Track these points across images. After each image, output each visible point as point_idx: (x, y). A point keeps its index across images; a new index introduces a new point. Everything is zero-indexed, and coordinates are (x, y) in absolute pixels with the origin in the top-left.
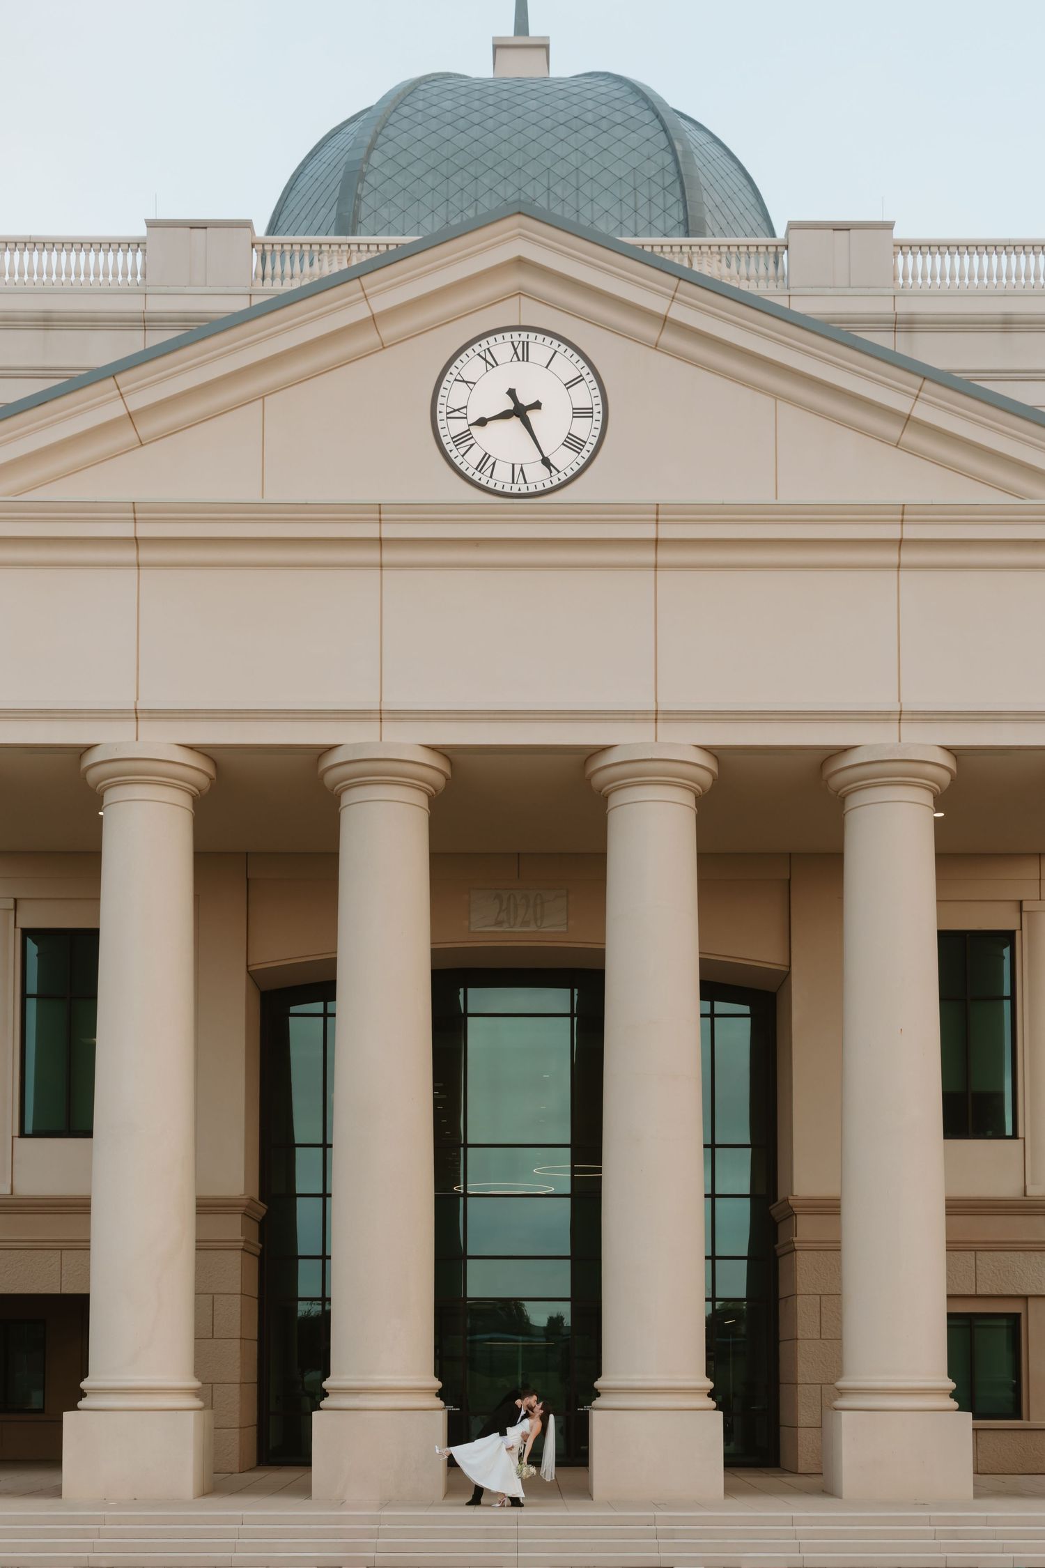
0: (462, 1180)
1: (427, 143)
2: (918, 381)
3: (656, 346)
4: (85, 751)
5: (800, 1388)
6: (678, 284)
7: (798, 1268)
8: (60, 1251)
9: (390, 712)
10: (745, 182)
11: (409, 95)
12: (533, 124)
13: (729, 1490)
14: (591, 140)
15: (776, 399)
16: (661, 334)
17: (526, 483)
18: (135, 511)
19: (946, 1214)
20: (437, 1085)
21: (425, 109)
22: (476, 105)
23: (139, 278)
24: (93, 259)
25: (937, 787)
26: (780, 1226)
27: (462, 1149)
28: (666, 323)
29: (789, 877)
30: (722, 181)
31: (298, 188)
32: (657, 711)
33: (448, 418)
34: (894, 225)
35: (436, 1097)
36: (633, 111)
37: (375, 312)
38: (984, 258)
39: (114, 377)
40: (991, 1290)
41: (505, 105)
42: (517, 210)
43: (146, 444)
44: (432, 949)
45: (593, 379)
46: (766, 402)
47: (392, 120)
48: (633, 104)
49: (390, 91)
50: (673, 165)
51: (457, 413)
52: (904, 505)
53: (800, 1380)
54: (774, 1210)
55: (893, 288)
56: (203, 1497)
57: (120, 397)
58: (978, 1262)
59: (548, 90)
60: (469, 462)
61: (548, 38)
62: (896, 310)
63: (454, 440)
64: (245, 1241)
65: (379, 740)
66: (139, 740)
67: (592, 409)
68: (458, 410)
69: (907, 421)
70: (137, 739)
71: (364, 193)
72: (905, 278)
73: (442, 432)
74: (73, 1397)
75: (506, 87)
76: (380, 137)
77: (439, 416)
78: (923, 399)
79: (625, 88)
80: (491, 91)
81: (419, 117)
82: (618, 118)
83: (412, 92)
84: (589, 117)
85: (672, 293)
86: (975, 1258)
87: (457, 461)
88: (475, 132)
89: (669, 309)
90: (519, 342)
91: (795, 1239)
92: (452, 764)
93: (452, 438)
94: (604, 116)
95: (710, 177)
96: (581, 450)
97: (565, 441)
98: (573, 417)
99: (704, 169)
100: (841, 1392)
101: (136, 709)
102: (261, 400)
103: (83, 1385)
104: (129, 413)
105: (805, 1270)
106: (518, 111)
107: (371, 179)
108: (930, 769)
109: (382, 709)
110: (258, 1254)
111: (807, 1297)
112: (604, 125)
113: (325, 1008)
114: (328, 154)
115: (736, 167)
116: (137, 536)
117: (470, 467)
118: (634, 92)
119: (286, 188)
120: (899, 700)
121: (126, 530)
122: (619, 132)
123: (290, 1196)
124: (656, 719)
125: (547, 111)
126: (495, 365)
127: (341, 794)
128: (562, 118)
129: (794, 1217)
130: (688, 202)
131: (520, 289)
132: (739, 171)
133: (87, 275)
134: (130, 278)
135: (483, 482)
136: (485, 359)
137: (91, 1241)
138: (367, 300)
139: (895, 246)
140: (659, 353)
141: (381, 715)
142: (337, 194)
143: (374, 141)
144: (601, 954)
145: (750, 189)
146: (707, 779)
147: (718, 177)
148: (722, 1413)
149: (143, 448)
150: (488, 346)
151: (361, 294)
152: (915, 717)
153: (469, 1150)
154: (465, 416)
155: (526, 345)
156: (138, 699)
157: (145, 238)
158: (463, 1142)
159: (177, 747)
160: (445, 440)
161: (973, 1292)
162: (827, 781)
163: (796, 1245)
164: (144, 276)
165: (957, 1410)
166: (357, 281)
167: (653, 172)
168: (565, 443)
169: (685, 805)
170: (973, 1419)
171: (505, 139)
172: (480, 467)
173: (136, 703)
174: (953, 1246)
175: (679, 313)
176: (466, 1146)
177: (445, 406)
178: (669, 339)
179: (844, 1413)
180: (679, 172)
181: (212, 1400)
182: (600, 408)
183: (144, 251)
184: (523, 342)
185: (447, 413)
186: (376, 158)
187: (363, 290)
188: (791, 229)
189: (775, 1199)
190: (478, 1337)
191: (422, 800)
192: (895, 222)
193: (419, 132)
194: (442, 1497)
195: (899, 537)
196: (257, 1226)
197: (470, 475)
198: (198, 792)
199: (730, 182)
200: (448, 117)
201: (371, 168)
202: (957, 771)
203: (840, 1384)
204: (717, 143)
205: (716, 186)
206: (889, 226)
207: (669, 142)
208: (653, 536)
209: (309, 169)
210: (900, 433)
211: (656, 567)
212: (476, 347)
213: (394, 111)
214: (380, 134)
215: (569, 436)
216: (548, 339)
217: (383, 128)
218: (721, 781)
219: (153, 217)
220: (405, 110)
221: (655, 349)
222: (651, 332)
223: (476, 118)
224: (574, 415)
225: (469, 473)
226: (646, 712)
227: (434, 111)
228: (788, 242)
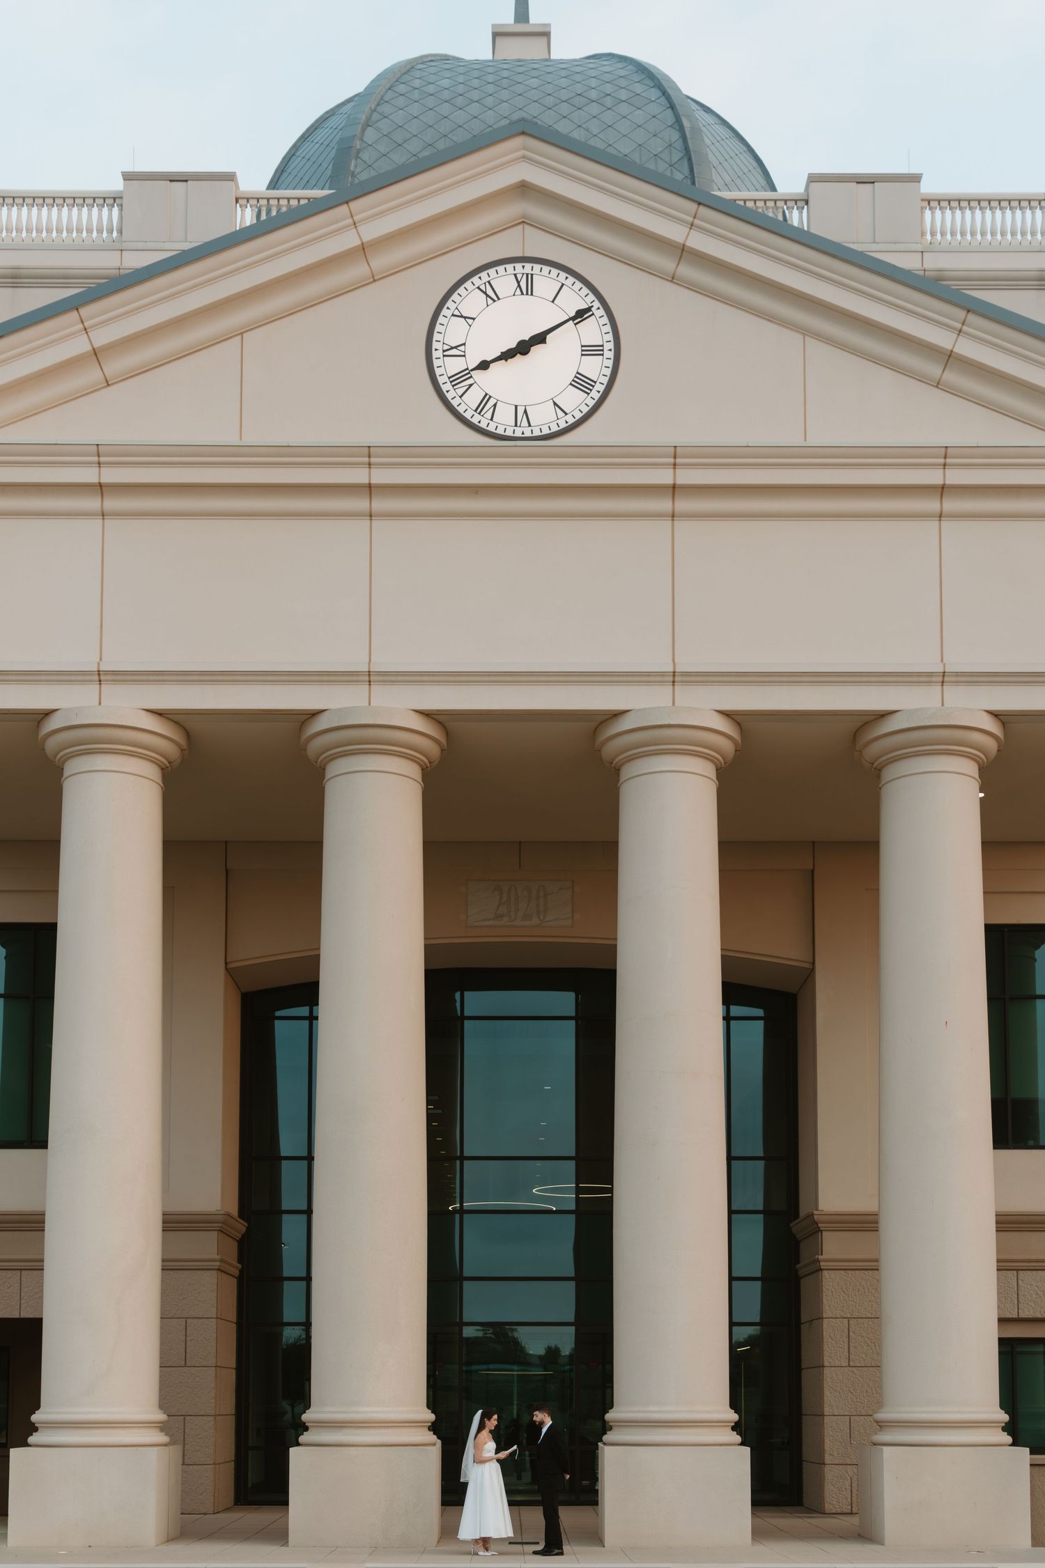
0: (458, 1195)
1: (425, 121)
2: (961, 314)
3: (673, 278)
4: (43, 717)
5: (827, 1419)
6: (697, 211)
7: (824, 1288)
8: (19, 1271)
9: (380, 673)
10: (755, 164)
11: (405, 73)
12: (534, 101)
13: (758, 1534)
14: (594, 117)
15: (804, 335)
16: (678, 265)
17: (530, 425)
18: (99, 454)
19: (997, 1231)
20: (431, 1098)
21: (421, 87)
22: (475, 83)
23: (115, 234)
24: (66, 215)
25: (983, 756)
26: (802, 1244)
27: (458, 1162)
28: (684, 253)
29: (812, 868)
30: (731, 161)
31: (289, 171)
32: (674, 672)
33: (444, 356)
34: (921, 177)
35: (429, 1111)
36: (638, 88)
37: (365, 240)
38: (1017, 214)
39: (77, 309)
40: (1035, 1313)
41: (505, 83)
42: (521, 131)
43: (113, 384)
44: (425, 946)
45: (604, 314)
46: (795, 338)
47: (386, 98)
48: (638, 82)
49: (385, 70)
50: (680, 142)
51: (456, 350)
52: (946, 447)
53: (827, 1410)
54: (795, 1227)
55: (921, 243)
56: (166, 1544)
57: (84, 332)
58: (1020, 1282)
59: (549, 70)
60: (468, 403)
61: (549, 25)
62: (925, 266)
63: (451, 380)
64: (221, 1261)
65: (367, 704)
66: (102, 704)
67: (602, 346)
68: (456, 347)
69: (949, 358)
70: (100, 704)
71: (358, 170)
72: (933, 234)
73: (438, 372)
74: (22, 1432)
75: (505, 66)
76: (375, 114)
77: (435, 354)
78: (966, 334)
79: (630, 67)
80: (490, 70)
81: (416, 95)
82: (623, 95)
83: (408, 71)
84: (593, 95)
85: (691, 219)
86: (1017, 1278)
87: (455, 403)
88: (474, 109)
89: (687, 237)
90: (523, 274)
91: (820, 1257)
92: (447, 733)
93: (449, 378)
94: (608, 93)
95: (718, 155)
96: (591, 390)
97: (573, 380)
98: (582, 355)
99: (712, 147)
100: (882, 1425)
101: (99, 671)
102: (239, 337)
103: (34, 1418)
104: (94, 349)
105: (832, 1291)
106: (519, 88)
107: (365, 156)
108: (976, 737)
109: (371, 670)
110: (237, 1275)
111: (834, 1320)
112: (608, 102)
113: (311, 1011)
114: (321, 135)
115: (745, 149)
116: (101, 481)
117: (469, 409)
118: (639, 70)
119: (276, 170)
120: (942, 661)
121: (89, 475)
122: (624, 109)
123: (276, 1212)
124: (674, 682)
125: (549, 88)
126: (496, 299)
127: (326, 764)
128: (564, 95)
129: (820, 1234)
130: (696, 179)
131: (523, 217)
132: (748, 153)
133: (59, 231)
134: (105, 234)
135: (483, 425)
136: (485, 293)
137: (45, 1260)
138: (356, 227)
139: (922, 200)
140: (675, 286)
141: (369, 678)
142: (329, 172)
143: (369, 119)
144: (611, 951)
145: (759, 170)
146: (728, 747)
147: (727, 157)
148: (749, 1448)
149: (110, 388)
150: (488, 279)
151: (350, 221)
152: (960, 679)
153: (466, 1162)
154: (463, 354)
155: (530, 278)
156: (101, 660)
157: (121, 192)
158: (458, 1154)
159: (143, 712)
160: (441, 380)
161: (1015, 1316)
162: (861, 751)
163: (822, 1264)
164: (120, 231)
165: (1010, 1445)
166: (345, 206)
167: (660, 149)
168: (573, 383)
169: (707, 777)
170: (1031, 1454)
171: (505, 116)
172: (479, 409)
173: (99, 664)
174: (1004, 1265)
175: (698, 242)
176: (463, 1158)
177: (442, 343)
178: (686, 271)
179: (885, 1448)
180: (687, 149)
181: (184, 1434)
182: (611, 345)
183: (121, 206)
184: (527, 274)
185: (444, 351)
186: (370, 135)
187: (352, 216)
188: (811, 182)
189: (797, 1216)
190: (474, 1367)
191: (414, 771)
192: (922, 174)
193: (415, 109)
194: (435, 1544)
195: (942, 483)
196: (236, 1244)
197: (469, 418)
198: (168, 765)
199: (739, 163)
200: (446, 95)
201: (364, 145)
202: (1005, 737)
203: (880, 1416)
204: (724, 125)
205: (725, 164)
206: (915, 179)
207: (677, 119)
208: (670, 482)
209: (300, 151)
210: (941, 371)
211: (673, 516)
212: (475, 279)
213: (389, 89)
214: (375, 111)
215: (577, 375)
216: (555, 271)
217: (378, 105)
218: (743, 750)
219: (130, 169)
220: (402, 88)
221: (672, 281)
222: (668, 264)
223: (475, 95)
224: (583, 353)
225: (468, 415)
226: (663, 674)
227: (431, 89)
228: (808, 196)
